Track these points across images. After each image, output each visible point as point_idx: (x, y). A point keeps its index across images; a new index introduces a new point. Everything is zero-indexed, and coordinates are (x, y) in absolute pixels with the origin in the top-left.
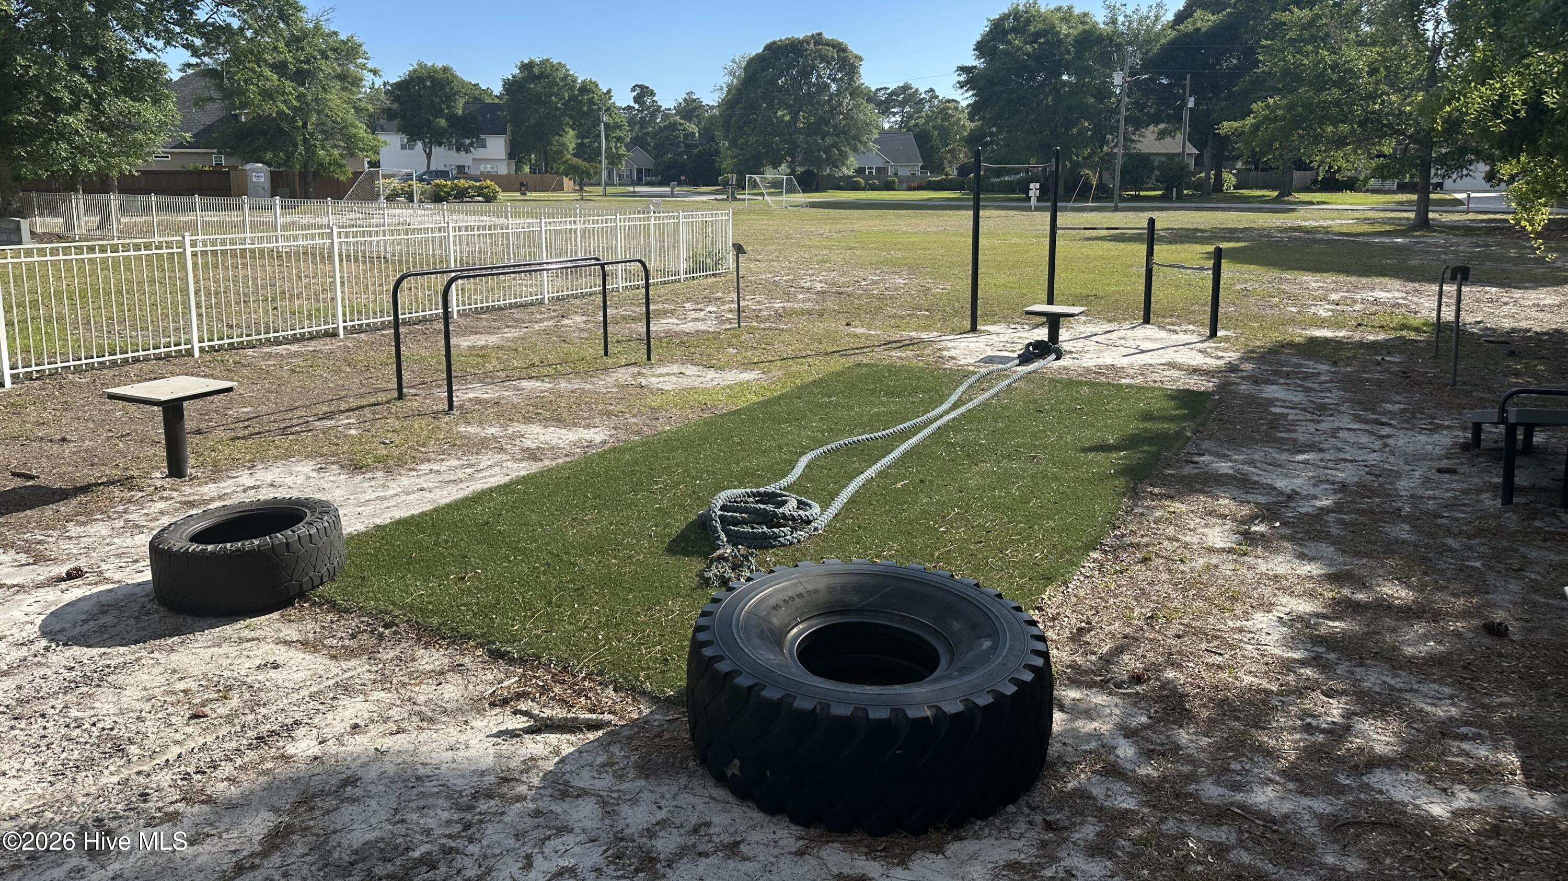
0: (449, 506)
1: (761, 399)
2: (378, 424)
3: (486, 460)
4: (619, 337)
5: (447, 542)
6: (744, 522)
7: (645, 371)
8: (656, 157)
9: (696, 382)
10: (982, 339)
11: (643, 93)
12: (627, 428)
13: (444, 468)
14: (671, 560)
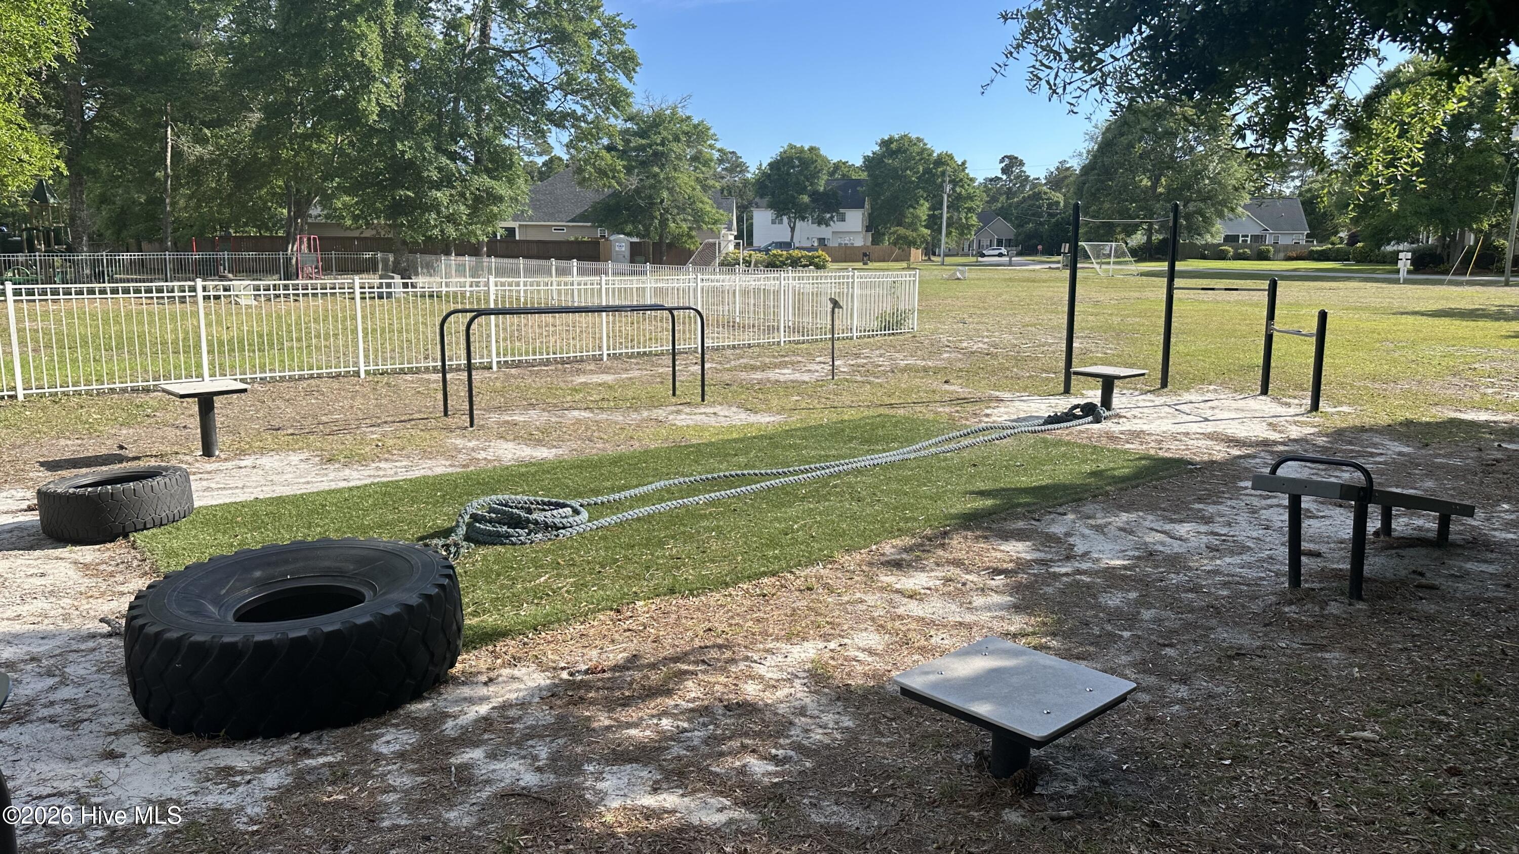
8: (1017, 227)
11: (1011, 163)
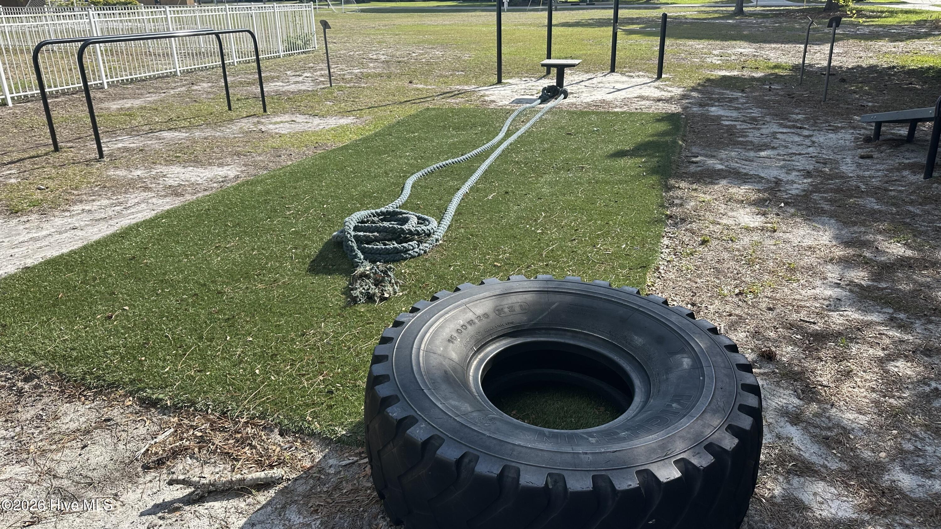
0: (98, 242)
1: (361, 137)
2: (36, 173)
3: (133, 198)
4: (239, 96)
5: (94, 279)
6: (376, 240)
7: (263, 120)
9: (306, 127)
10: (507, 88)
12: (255, 165)
13: (95, 207)
14: (316, 280)
